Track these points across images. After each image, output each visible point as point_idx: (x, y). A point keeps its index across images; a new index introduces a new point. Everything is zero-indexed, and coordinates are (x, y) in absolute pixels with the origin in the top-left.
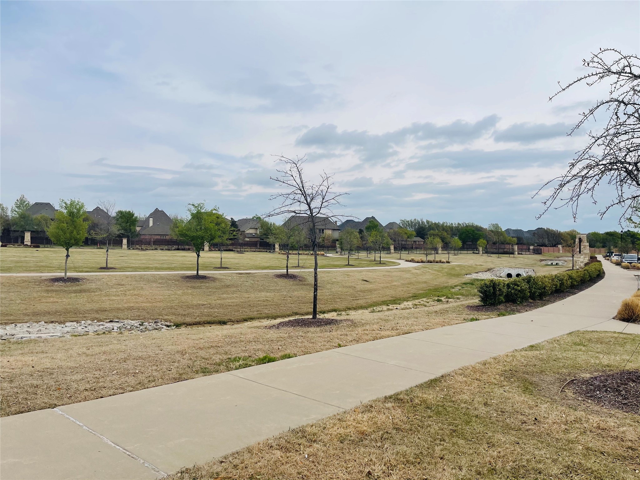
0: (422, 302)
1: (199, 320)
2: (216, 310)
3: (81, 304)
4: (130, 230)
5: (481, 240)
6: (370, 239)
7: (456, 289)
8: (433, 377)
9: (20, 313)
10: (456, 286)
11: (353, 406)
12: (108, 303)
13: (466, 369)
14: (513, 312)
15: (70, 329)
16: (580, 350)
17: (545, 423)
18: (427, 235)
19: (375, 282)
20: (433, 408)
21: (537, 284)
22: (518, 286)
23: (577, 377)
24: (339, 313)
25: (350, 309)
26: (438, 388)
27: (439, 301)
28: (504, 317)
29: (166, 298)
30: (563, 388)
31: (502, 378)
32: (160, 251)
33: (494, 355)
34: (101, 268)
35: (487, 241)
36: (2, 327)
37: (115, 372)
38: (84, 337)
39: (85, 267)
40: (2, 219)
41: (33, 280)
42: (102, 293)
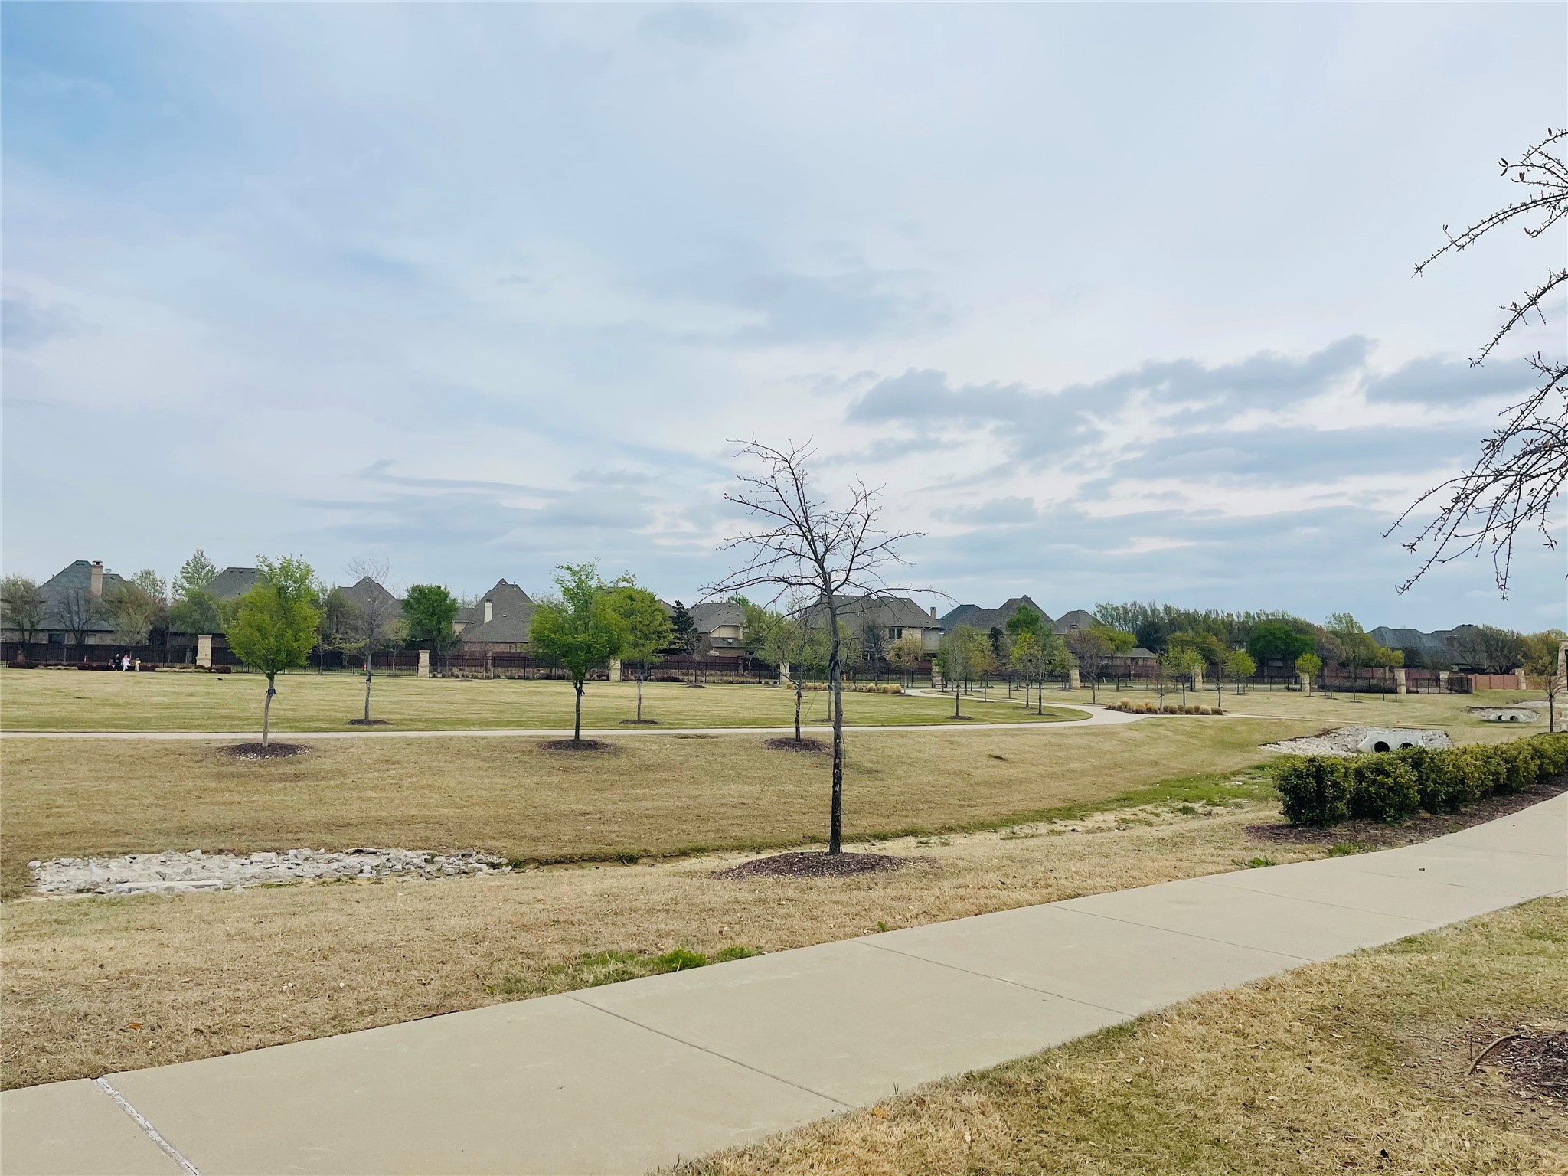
0: (1142, 815)
1: (571, 852)
2: (616, 828)
3: (292, 807)
4: (439, 631)
5: (1307, 656)
6: (1015, 653)
7: (1235, 781)
8: (1113, 1021)
9: (148, 828)
10: (1234, 774)
11: (870, 1099)
12: (356, 806)
13: (1210, 1002)
14: (1373, 844)
15: (260, 869)
16: (1543, 952)
17: (1410, 1164)
18: (1165, 642)
19: (1021, 761)
20: (1094, 1113)
21: (1440, 770)
22: (1387, 775)
23: (1523, 1029)
24: (922, 840)
25: (951, 830)
26: (1122, 1055)
27: (1186, 811)
28: (1346, 857)
29: (496, 796)
30: (1478, 1062)
31: (1309, 1031)
32: (505, 682)
33: (1298, 963)
34: (354, 722)
35: (1324, 660)
36: (100, 862)
37: (290, 985)
38: (292, 889)
39: (318, 720)
40: (148, 607)
41: (190, 751)
42: (346, 781)
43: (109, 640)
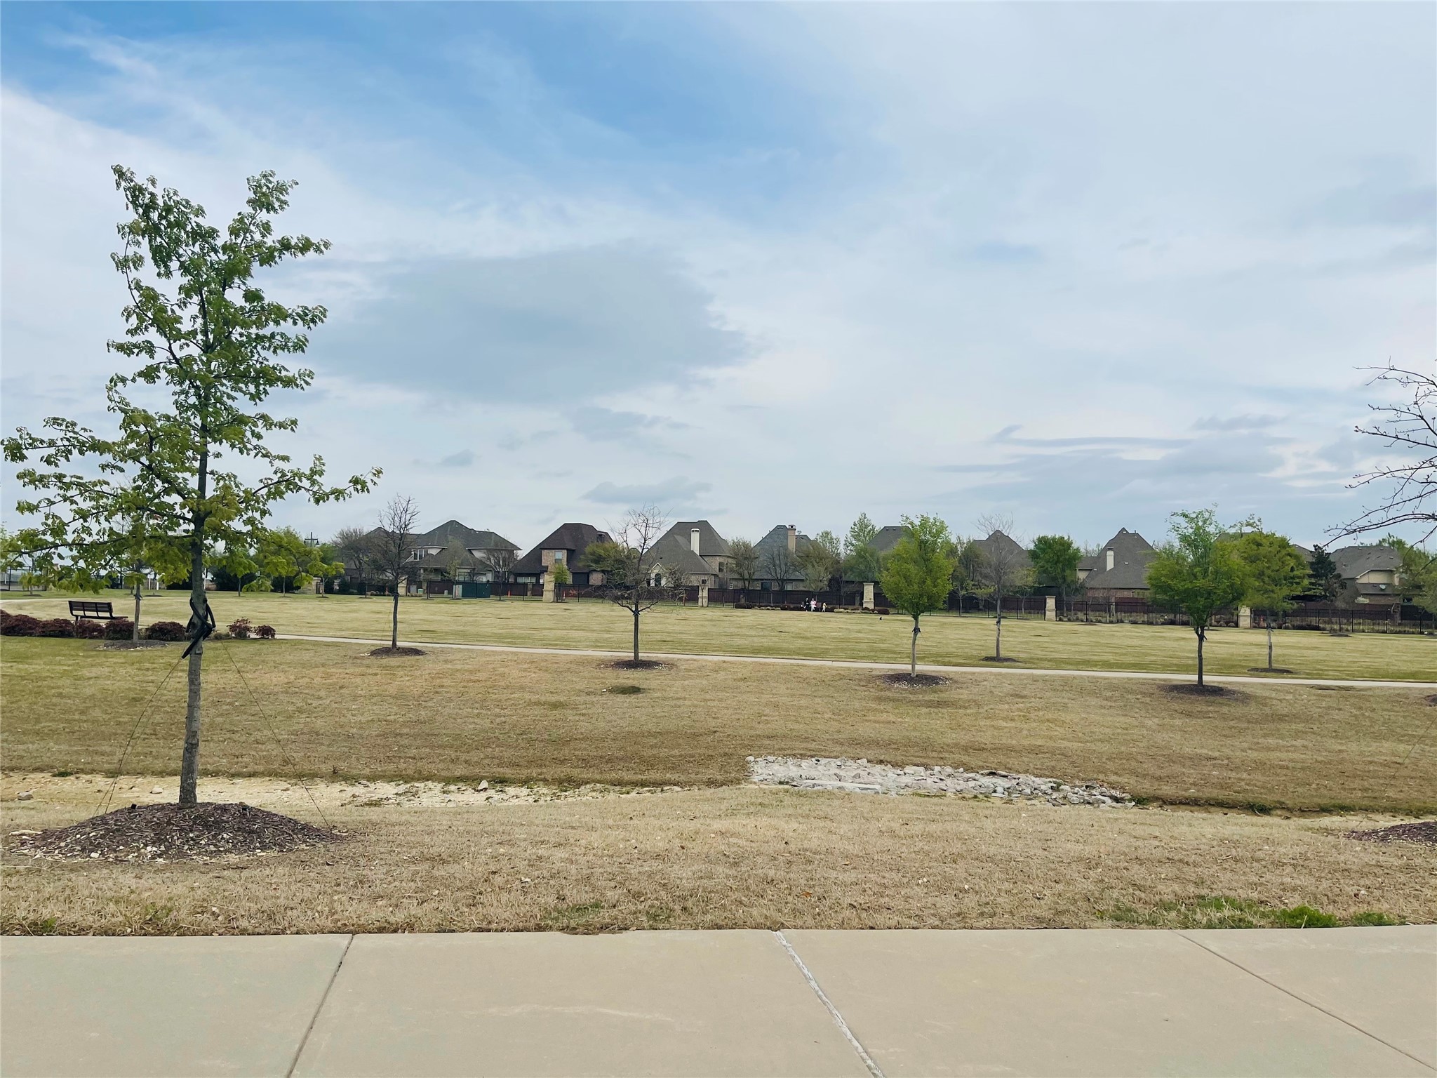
1: (1196, 795)
2: (1245, 775)
3: (936, 730)
4: (1064, 578)
9: (828, 737)
12: (989, 733)
15: (912, 780)
29: (1118, 734)
32: (1128, 627)
34: (987, 659)
36: (795, 761)
37: (925, 880)
38: (936, 800)
39: (957, 656)
40: (827, 561)
41: (858, 677)
42: (980, 711)
43: (801, 587)
